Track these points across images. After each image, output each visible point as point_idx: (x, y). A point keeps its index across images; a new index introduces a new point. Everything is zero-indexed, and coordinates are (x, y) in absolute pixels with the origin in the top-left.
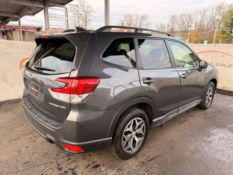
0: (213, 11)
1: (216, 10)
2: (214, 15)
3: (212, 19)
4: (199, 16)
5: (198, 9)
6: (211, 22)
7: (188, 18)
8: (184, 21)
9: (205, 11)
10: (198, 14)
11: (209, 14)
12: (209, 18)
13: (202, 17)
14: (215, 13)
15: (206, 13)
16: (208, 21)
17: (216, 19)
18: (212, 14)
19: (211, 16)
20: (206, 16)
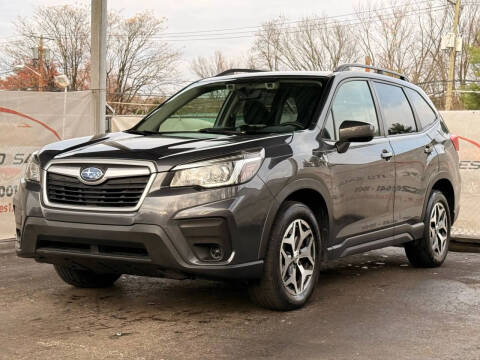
0: (430, 15)
1: (443, 12)
2: (436, 31)
3: (433, 49)
4: (376, 34)
5: (369, 5)
6: (429, 59)
7: (333, 39)
8: (319, 48)
9: (399, 15)
10: (373, 25)
11: (416, 25)
12: (420, 44)
13: (390, 36)
14: (439, 24)
15: (403, 22)
16: (418, 53)
17: (443, 47)
18: (428, 28)
19: (425, 35)
20: (406, 34)
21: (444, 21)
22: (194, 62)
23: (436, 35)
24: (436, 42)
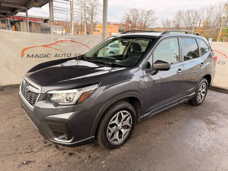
0: (220, 8)
1: (223, 8)
2: (221, 12)
3: (219, 17)
4: (205, 13)
5: (204, 6)
6: (218, 19)
7: (194, 14)
8: (190, 17)
9: (212, 9)
10: (205, 11)
11: (216, 11)
12: (216, 16)
13: (209, 14)
14: (222, 11)
15: (213, 10)
16: (215, 18)
17: (222, 17)
18: (219, 12)
19: (218, 14)
20: (213, 13)
21: (223, 10)
22: (161, 20)
23: (220, 14)
24: (220, 15)
